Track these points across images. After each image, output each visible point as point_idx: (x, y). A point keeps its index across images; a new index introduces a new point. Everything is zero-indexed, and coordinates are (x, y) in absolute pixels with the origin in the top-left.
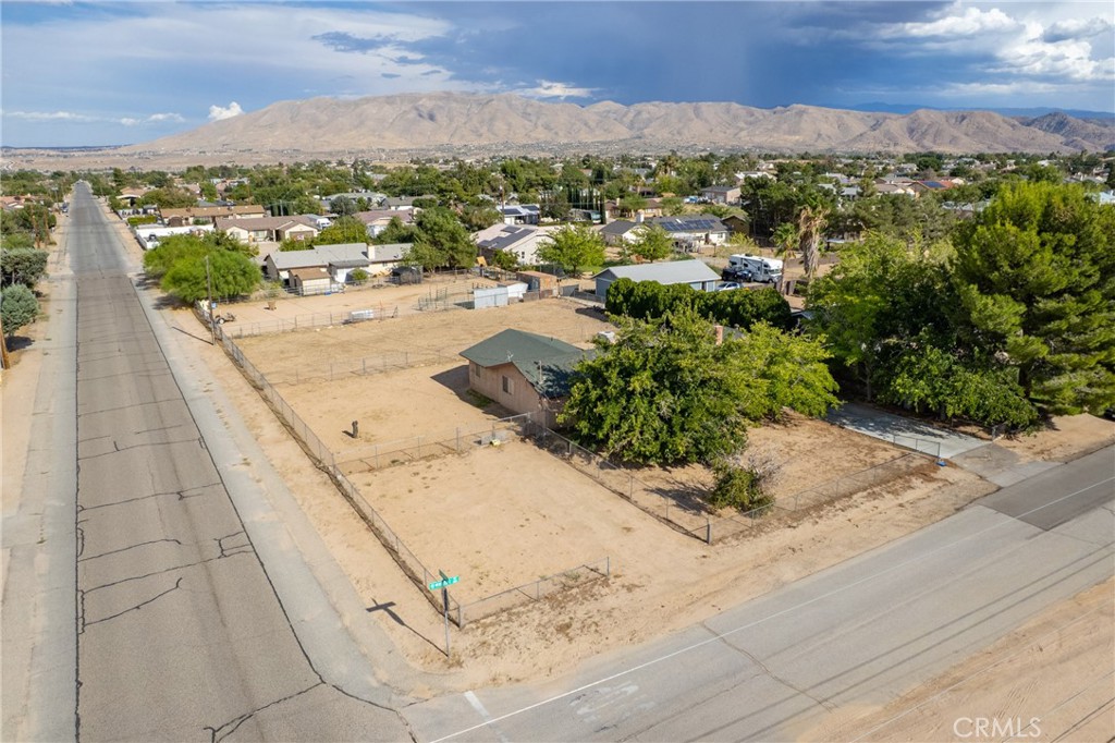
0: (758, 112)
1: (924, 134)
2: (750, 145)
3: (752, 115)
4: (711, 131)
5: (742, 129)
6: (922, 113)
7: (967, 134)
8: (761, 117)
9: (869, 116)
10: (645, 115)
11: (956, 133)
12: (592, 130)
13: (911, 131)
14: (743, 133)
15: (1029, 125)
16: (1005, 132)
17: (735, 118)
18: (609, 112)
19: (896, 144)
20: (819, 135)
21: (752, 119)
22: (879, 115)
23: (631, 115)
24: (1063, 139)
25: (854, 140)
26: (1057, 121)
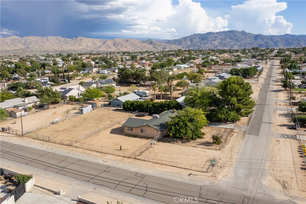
0: (68, 39)
1: (118, 45)
2: (67, 50)
3: (66, 40)
4: (53, 45)
5: (63, 45)
6: (116, 39)
7: (129, 45)
8: (69, 41)
9: (101, 40)
10: (29, 41)
11: (126, 45)
12: (9, 46)
13: (114, 45)
14: (64, 46)
15: (144, 42)
16: (139, 44)
17: (60, 41)
18: (15, 39)
19: (111, 48)
20: (88, 46)
21: (66, 42)
22: (105, 40)
23: (24, 41)
24: (153, 46)
25: (98, 47)
26: (150, 42)
